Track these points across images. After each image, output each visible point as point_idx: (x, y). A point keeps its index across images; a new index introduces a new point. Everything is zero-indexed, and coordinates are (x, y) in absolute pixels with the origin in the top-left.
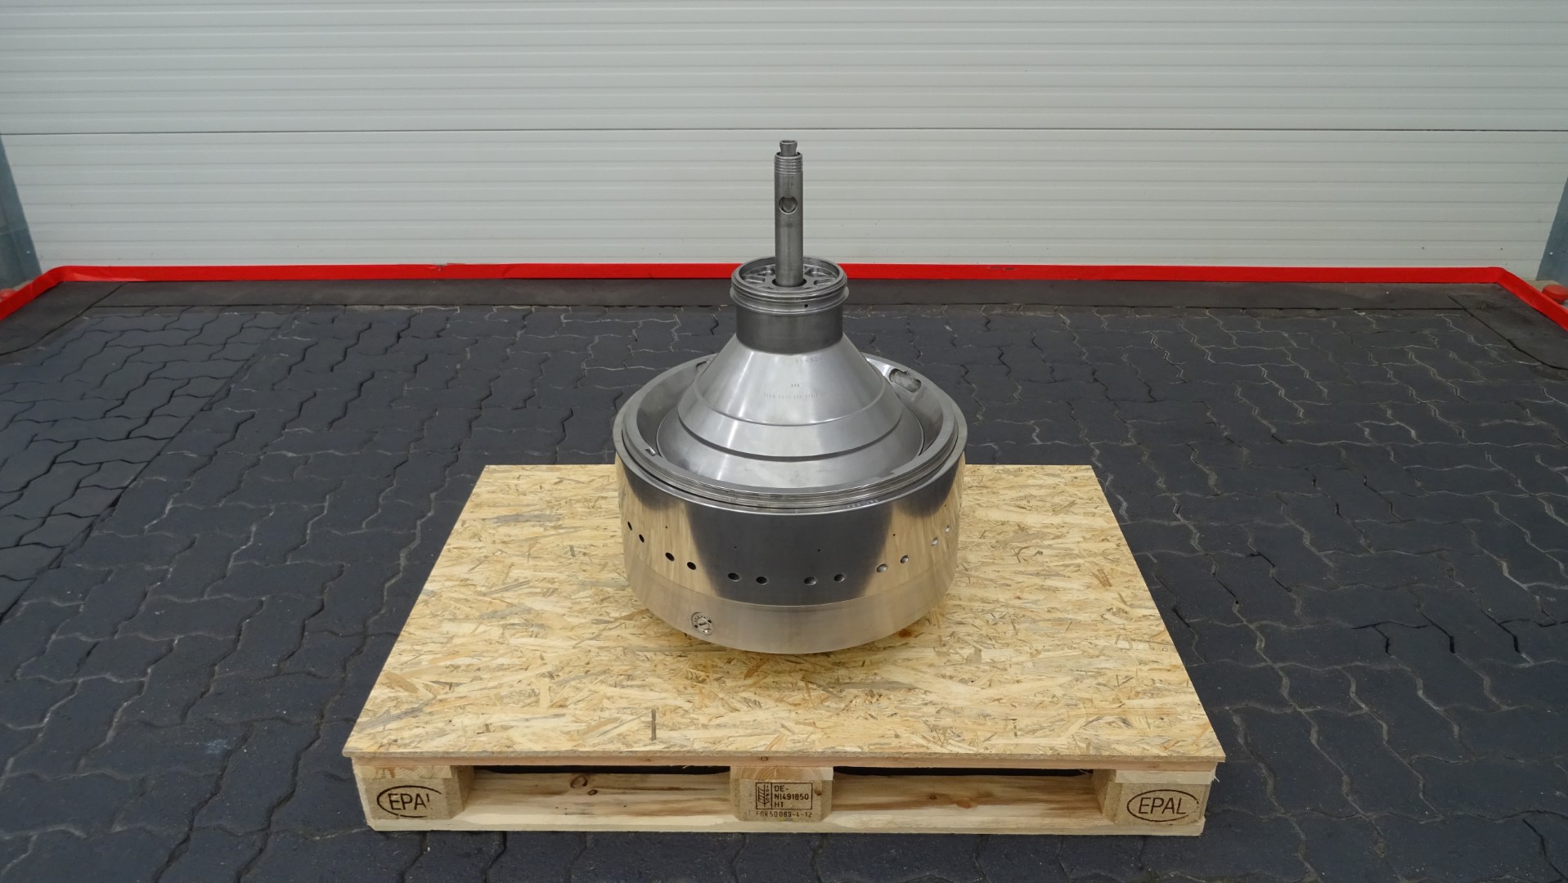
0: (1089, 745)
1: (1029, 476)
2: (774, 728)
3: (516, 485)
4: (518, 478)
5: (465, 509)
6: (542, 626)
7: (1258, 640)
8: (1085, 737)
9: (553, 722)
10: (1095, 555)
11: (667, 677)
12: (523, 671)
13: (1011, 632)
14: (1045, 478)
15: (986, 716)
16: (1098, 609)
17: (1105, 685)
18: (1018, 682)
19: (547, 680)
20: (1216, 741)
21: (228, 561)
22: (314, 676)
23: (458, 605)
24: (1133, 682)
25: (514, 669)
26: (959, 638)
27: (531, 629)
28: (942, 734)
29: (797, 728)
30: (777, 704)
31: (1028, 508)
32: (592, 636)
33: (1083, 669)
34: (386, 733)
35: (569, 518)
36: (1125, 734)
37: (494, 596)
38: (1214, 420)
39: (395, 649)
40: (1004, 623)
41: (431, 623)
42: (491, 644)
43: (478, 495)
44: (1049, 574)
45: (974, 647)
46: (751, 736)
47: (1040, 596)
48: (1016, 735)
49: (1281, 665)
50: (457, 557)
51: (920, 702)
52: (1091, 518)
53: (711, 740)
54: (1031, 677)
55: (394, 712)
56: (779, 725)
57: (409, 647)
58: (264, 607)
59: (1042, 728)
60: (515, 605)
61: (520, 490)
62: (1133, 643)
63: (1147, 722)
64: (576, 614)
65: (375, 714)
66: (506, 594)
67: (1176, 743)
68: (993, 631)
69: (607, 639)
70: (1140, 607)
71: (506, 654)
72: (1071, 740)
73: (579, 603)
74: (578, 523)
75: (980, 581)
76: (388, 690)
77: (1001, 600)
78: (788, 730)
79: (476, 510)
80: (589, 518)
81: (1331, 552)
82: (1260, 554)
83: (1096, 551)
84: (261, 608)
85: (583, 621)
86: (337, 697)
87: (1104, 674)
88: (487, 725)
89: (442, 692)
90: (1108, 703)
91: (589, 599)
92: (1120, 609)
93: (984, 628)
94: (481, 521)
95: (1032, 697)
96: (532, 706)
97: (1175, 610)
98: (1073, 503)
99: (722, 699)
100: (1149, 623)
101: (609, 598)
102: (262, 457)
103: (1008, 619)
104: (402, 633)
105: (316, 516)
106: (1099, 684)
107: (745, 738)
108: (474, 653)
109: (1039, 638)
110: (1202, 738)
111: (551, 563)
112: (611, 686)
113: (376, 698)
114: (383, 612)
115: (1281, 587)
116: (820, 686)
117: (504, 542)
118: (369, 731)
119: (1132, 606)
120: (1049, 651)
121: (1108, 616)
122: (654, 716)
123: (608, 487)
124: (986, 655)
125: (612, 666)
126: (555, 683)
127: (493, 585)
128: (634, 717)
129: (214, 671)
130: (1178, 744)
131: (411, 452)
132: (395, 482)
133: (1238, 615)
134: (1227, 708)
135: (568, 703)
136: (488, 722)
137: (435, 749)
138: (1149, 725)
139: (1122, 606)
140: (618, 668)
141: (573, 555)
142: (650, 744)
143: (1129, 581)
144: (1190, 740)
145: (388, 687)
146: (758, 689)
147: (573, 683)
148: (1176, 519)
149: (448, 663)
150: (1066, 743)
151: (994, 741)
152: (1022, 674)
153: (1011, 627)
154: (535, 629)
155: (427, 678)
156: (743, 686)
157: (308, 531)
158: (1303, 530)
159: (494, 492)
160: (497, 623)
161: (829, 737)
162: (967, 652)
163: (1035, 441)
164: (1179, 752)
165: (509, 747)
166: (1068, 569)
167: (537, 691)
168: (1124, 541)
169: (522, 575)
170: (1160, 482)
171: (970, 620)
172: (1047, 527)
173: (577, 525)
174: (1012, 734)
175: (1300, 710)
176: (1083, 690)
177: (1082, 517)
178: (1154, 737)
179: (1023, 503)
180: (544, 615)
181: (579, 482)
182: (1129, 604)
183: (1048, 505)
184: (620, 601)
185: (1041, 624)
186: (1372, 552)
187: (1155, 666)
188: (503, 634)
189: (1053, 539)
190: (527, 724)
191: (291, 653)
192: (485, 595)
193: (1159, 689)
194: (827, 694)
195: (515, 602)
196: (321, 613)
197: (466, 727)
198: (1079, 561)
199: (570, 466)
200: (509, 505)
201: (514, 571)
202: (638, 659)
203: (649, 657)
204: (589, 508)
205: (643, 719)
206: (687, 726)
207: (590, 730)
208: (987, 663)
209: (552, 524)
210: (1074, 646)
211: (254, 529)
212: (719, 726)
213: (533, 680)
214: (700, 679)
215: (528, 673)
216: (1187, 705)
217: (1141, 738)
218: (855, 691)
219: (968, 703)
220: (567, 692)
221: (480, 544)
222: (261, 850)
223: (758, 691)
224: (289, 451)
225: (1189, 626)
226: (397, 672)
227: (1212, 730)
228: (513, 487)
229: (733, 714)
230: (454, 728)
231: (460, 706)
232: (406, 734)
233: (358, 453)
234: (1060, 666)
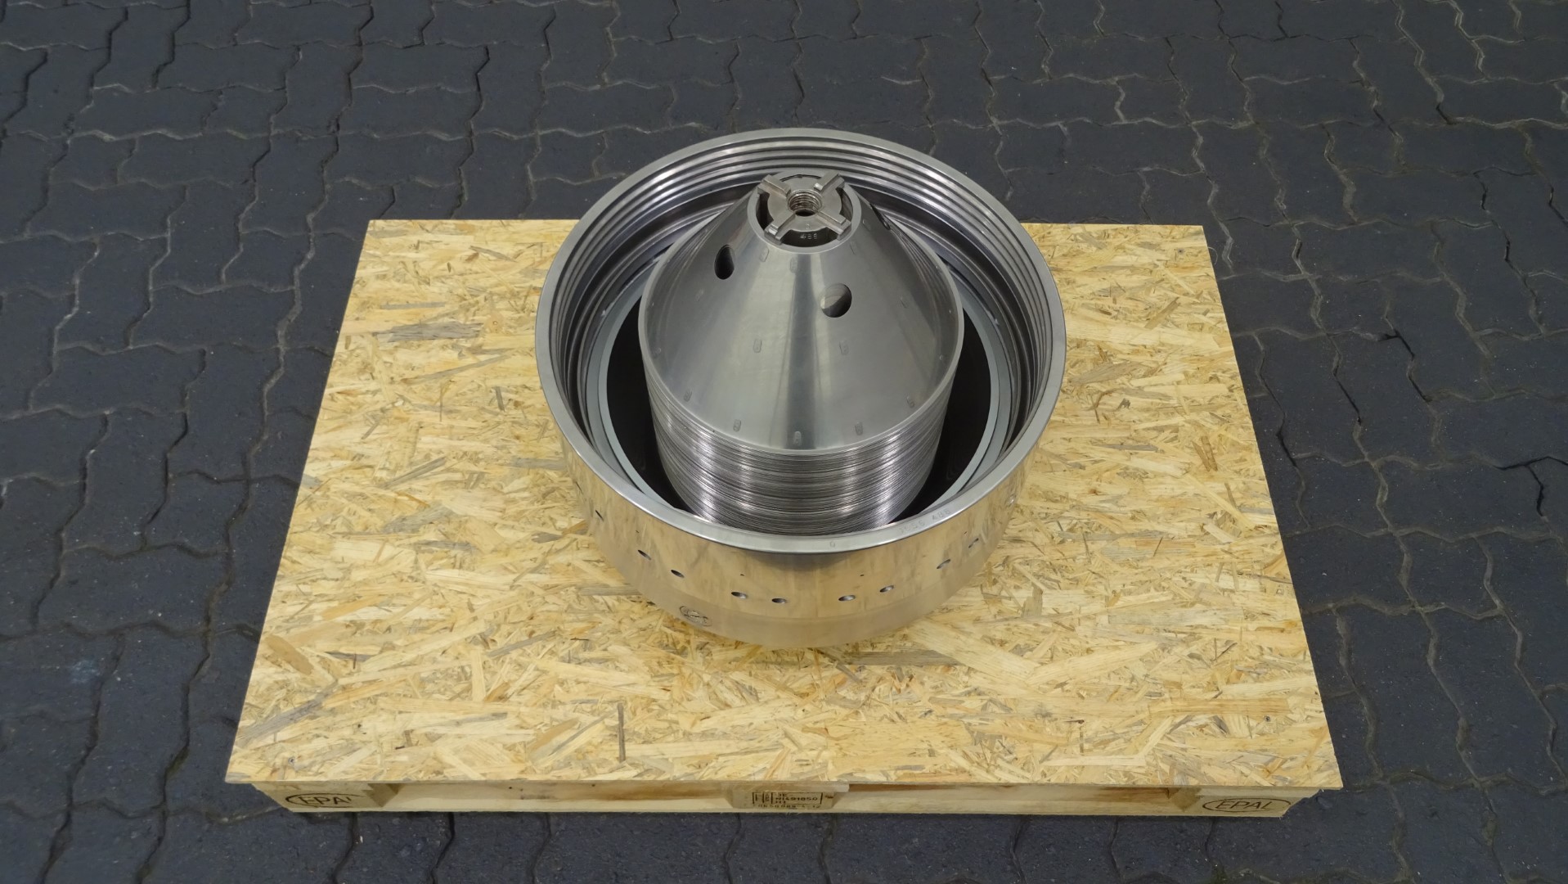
0: (1173, 766)
1: (1120, 247)
2: (775, 738)
3: (415, 262)
4: (417, 247)
5: (347, 312)
6: (466, 546)
7: (1380, 489)
8: (1170, 753)
9: (492, 728)
10: (1196, 407)
11: (634, 644)
12: (447, 632)
13: (1081, 559)
14: (1139, 251)
15: (1046, 715)
16: (1198, 513)
17: (1199, 658)
18: (1089, 651)
19: (480, 648)
20: (1334, 759)
21: (51, 341)
22: (190, 551)
23: (354, 507)
24: (1235, 653)
25: (434, 629)
26: (1014, 569)
27: (453, 553)
28: (988, 748)
29: (804, 739)
30: (779, 693)
31: (1115, 313)
32: (533, 565)
33: (1171, 628)
34: (278, 746)
35: (491, 332)
36: (1219, 747)
37: (403, 487)
38: (1362, 75)
39: (274, 592)
40: (1074, 541)
41: (319, 542)
42: (402, 580)
43: (364, 284)
44: (1137, 445)
45: (1033, 584)
46: (746, 753)
47: (1120, 488)
48: (1082, 750)
49: (1405, 531)
50: (345, 412)
51: (961, 690)
52: (1197, 335)
53: (695, 762)
54: (1105, 642)
55: (286, 709)
56: (781, 732)
57: (293, 588)
58: (110, 428)
59: (1116, 737)
60: (429, 506)
61: (420, 272)
62: (1241, 580)
63: (1249, 726)
64: (510, 523)
65: (262, 711)
66: (417, 485)
67: (1282, 763)
68: (1059, 555)
69: (554, 570)
70: (1252, 510)
71: (422, 600)
72: (1150, 760)
73: (513, 501)
74: (504, 342)
75: (1045, 459)
76: (273, 669)
77: (1072, 495)
78: (793, 742)
79: (363, 315)
80: (518, 329)
81: (1489, 331)
82: (1398, 335)
83: (1202, 401)
84: (106, 431)
85: (522, 535)
86: (224, 587)
87: (1200, 638)
88: (407, 733)
89: (345, 671)
90: (1201, 690)
91: (526, 494)
92: (1227, 513)
93: (1047, 550)
94: (370, 336)
95: (1104, 681)
96: (463, 699)
97: (1280, 436)
98: (1174, 304)
99: (708, 684)
100: (1263, 540)
101: (553, 490)
102: (69, 142)
103: (1079, 532)
104: (283, 561)
105: (156, 258)
106: (1191, 656)
107: (738, 757)
108: (381, 599)
109: (1116, 568)
110: (1317, 753)
111: (472, 423)
112: (563, 660)
113: (259, 683)
114: (265, 437)
115: (1419, 397)
116: (833, 660)
117: (405, 381)
118: (256, 744)
119: (1241, 508)
120: (1130, 593)
121: (1210, 527)
122: (621, 718)
123: (541, 267)
124: (1050, 602)
125: (563, 622)
126: (490, 655)
127: (398, 467)
128: (597, 718)
129: (61, 540)
130: (1284, 766)
131: (274, 132)
132: (257, 193)
133: (1360, 446)
134: (1330, 605)
135: (510, 692)
136: (409, 727)
137: (344, 777)
138: (1250, 728)
139: (1230, 508)
140: (572, 626)
141: (501, 407)
142: (618, 769)
143: (1242, 460)
144: (1301, 759)
145: (273, 663)
146: (754, 666)
147: (514, 654)
148: (1295, 270)
149: (348, 617)
150: (1144, 764)
151: (1052, 763)
152: (1094, 637)
153: (1083, 549)
154: (457, 552)
155: (323, 646)
156: (734, 661)
157: (151, 288)
158: (1458, 290)
159: (383, 277)
160: (406, 541)
161: (845, 755)
162: (1024, 595)
163: (1118, 118)
164: (1285, 779)
165: (438, 773)
166: (1163, 436)
167: (467, 669)
168: (1239, 382)
169: (434, 447)
170: (1280, 199)
171: (1030, 534)
172: (1136, 352)
173: (502, 346)
174: (1077, 750)
175: (1419, 608)
176: (1170, 667)
177: (1184, 332)
178: (1255, 752)
179: (1107, 303)
180: (469, 525)
181: (500, 257)
182: (1238, 504)
183: (1142, 306)
184: (568, 496)
185: (1125, 543)
186: (1542, 330)
187: (1265, 622)
188: (416, 561)
189: (1144, 376)
190: (458, 731)
191: (155, 511)
192: (386, 486)
193: (1266, 664)
194: (843, 676)
195: (427, 498)
196: (186, 437)
197: (380, 736)
198: (1178, 420)
199: (486, 223)
200: (407, 305)
201: (424, 439)
202: (597, 610)
203: (610, 604)
204: (517, 311)
205: (608, 721)
206: (665, 735)
207: (541, 741)
208: (1050, 616)
209: (468, 345)
210: (1163, 584)
211: (77, 282)
212: (704, 735)
213: (461, 649)
214: (679, 647)
215: (456, 637)
216: (1301, 694)
217: (1240, 754)
218: (878, 670)
219: (1024, 692)
220: (505, 671)
221: (373, 386)
222: (160, 840)
223: (755, 669)
224: (104, 129)
225: (1294, 464)
226: (282, 635)
227: (1330, 739)
228: (411, 267)
229: (723, 713)
230: (365, 738)
231: (369, 698)
232: (306, 749)
233: (200, 134)
234: (1143, 623)
